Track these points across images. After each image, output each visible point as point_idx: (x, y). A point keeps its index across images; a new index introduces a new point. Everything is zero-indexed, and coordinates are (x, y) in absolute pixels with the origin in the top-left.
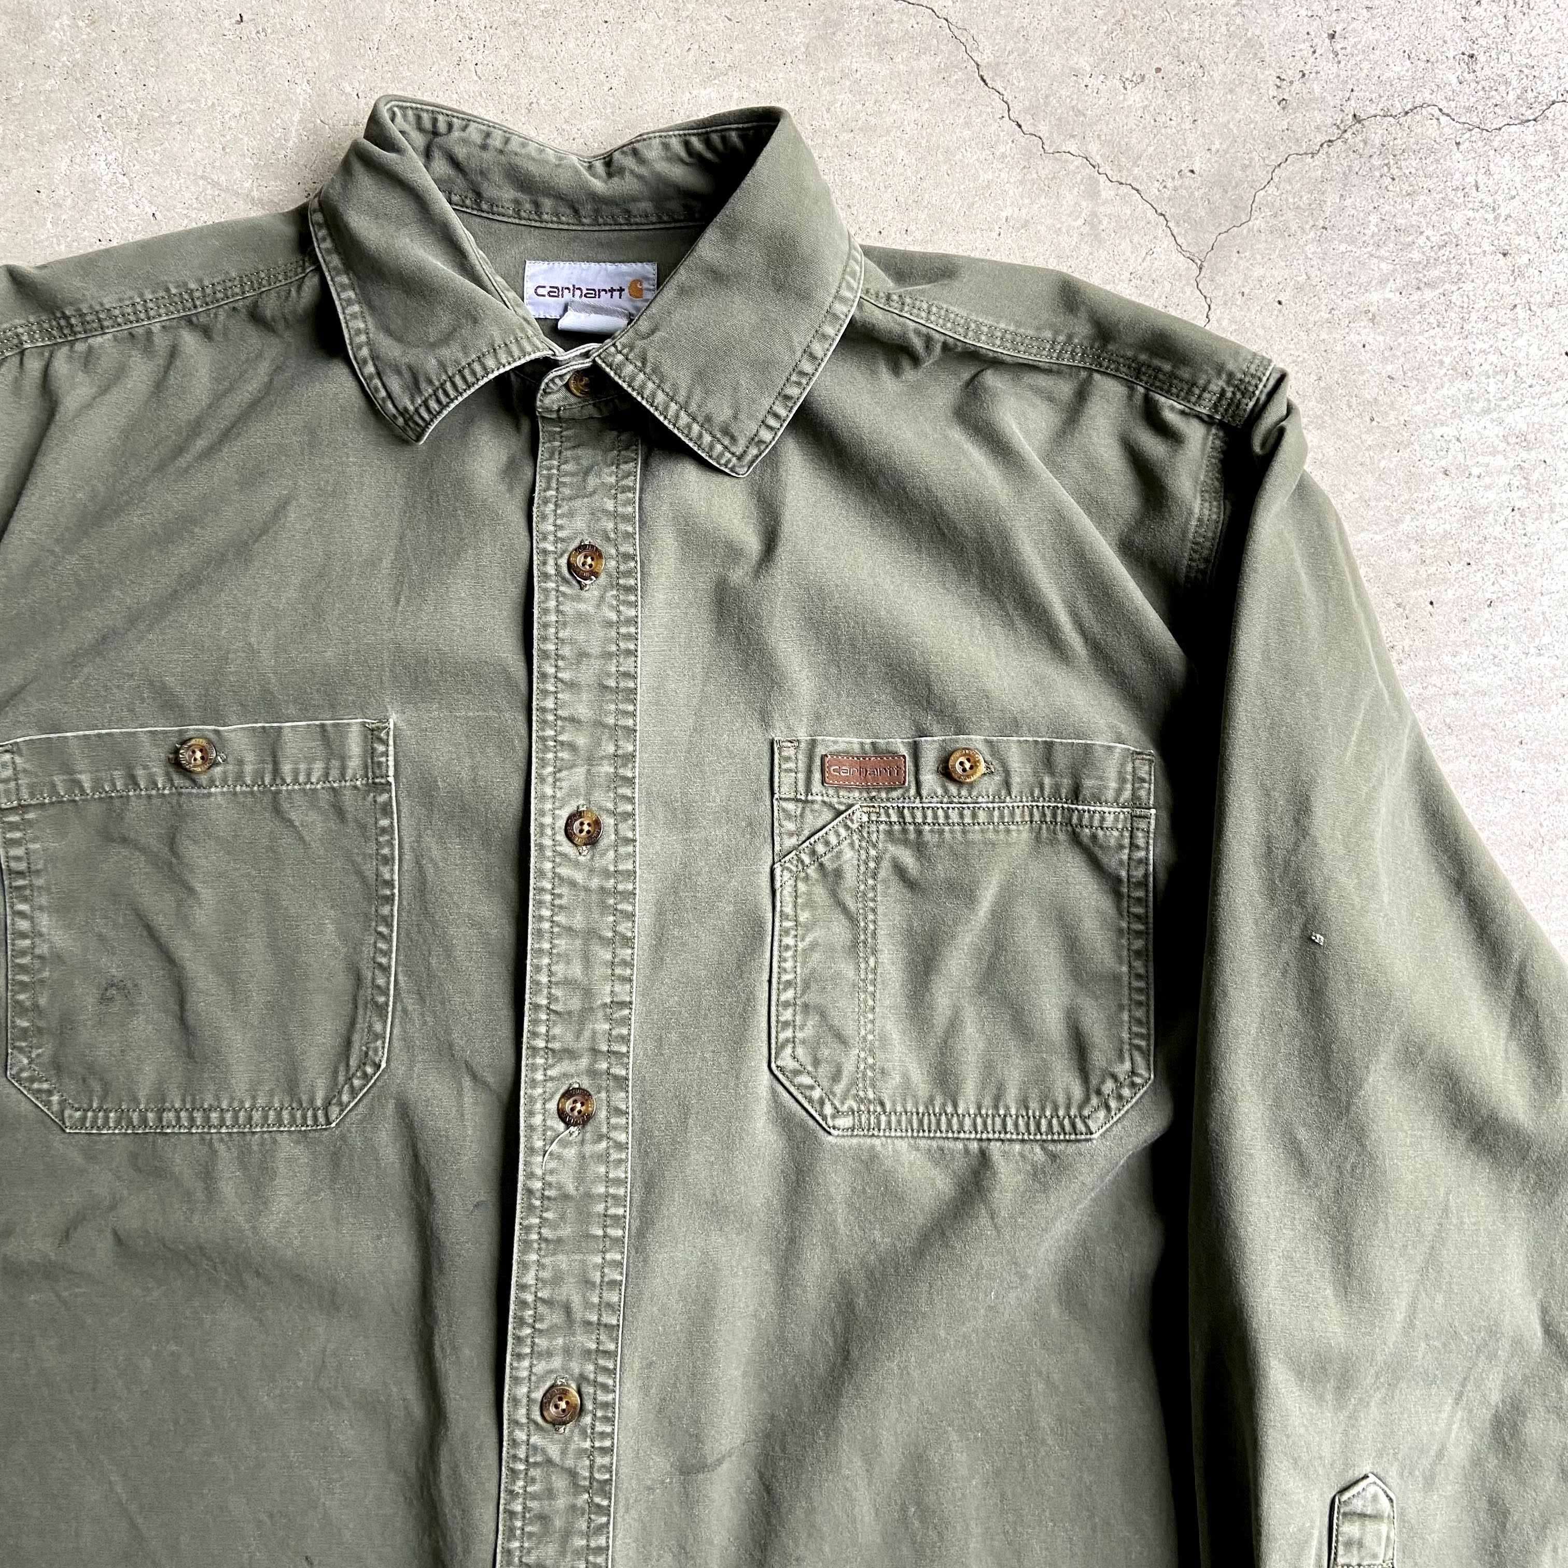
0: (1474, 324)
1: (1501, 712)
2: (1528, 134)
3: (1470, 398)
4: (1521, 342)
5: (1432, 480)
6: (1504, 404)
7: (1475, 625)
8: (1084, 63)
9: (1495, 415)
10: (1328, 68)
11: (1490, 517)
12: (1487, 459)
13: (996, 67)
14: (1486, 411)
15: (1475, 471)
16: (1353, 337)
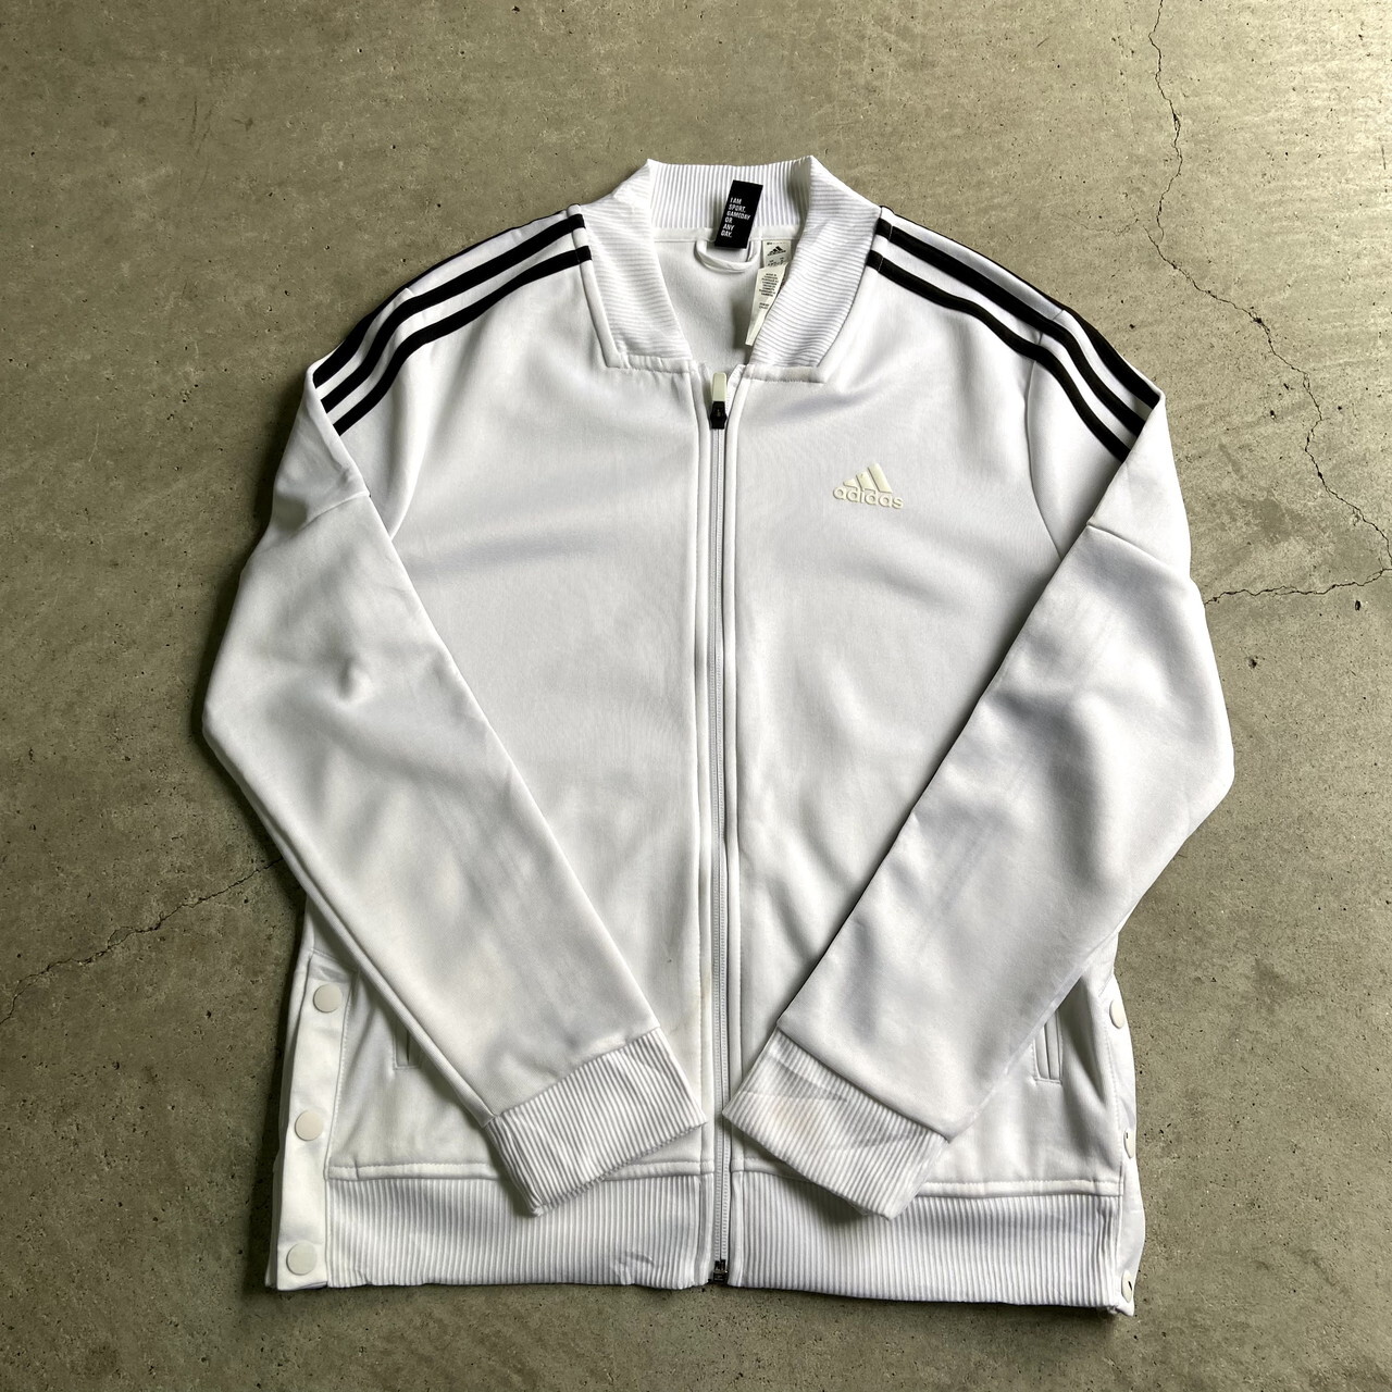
0: (1308, 18)
1: (1325, 211)
3: (1306, 53)
4: (1334, 28)
5: (1287, 91)
6: (1326, 58)
7: (1311, 166)
9: (1321, 63)
11: (1319, 113)
12: (1317, 84)
14: (1316, 60)
15: (1310, 90)
16: (1242, 19)
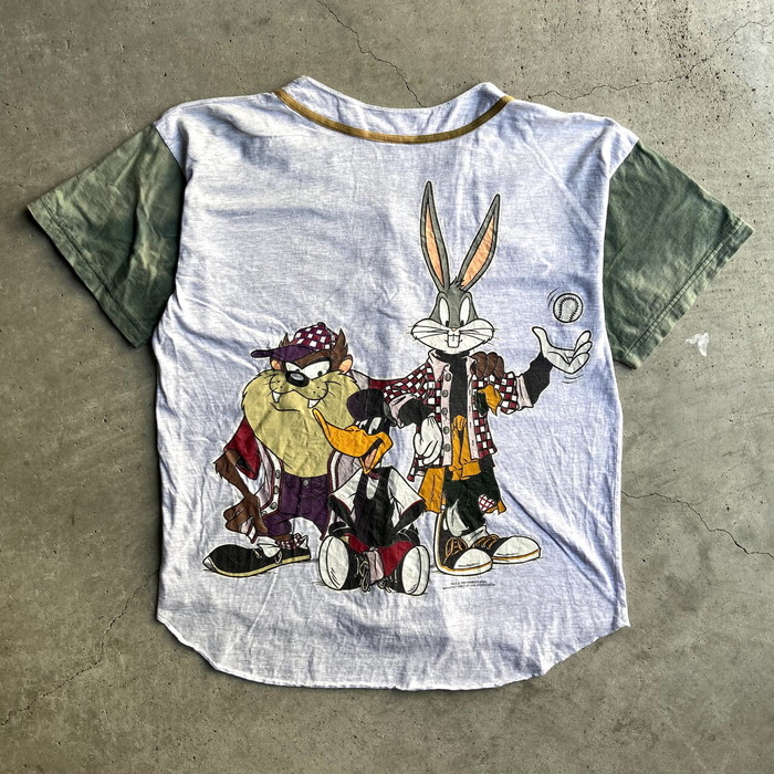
2: (586, 100)
8: (440, 81)
10: (521, 80)
13: (412, 83)
